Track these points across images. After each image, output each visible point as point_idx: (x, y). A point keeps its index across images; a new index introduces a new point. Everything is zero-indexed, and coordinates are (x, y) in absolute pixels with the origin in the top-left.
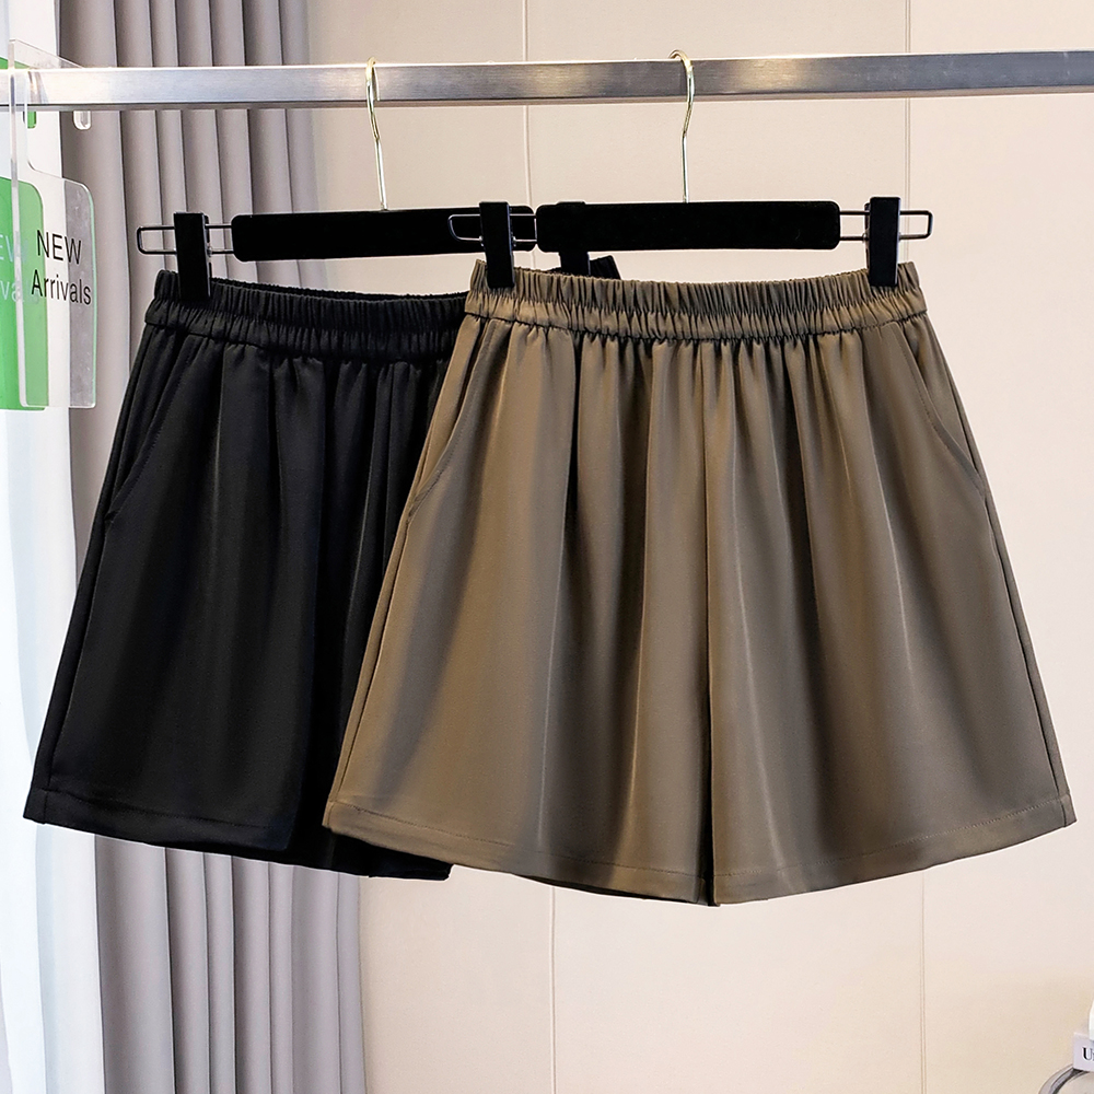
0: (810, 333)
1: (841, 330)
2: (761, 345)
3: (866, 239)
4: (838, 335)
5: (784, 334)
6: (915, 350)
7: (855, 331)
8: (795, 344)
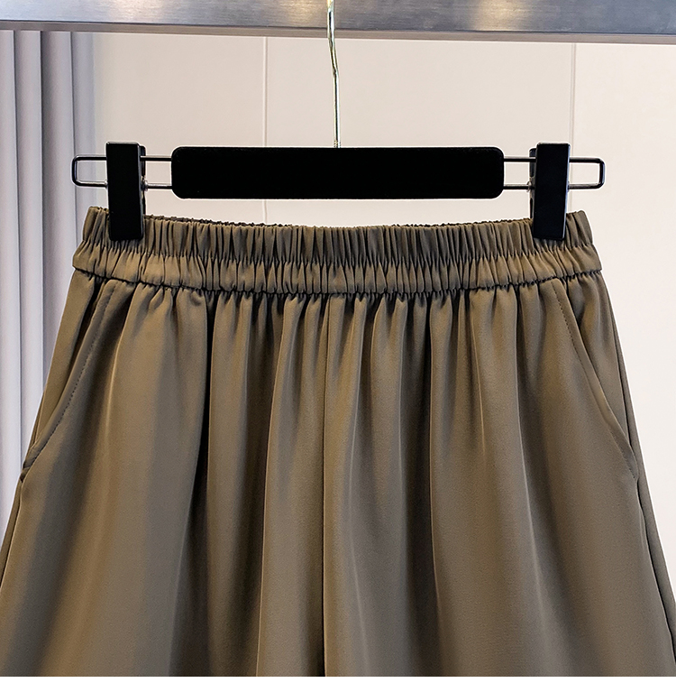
0: (462, 288)
1: (496, 286)
2: (406, 302)
3: (531, 188)
4: (492, 292)
5: (434, 290)
6: (578, 312)
7: (512, 288)
8: (444, 300)
